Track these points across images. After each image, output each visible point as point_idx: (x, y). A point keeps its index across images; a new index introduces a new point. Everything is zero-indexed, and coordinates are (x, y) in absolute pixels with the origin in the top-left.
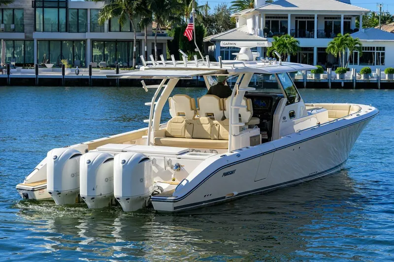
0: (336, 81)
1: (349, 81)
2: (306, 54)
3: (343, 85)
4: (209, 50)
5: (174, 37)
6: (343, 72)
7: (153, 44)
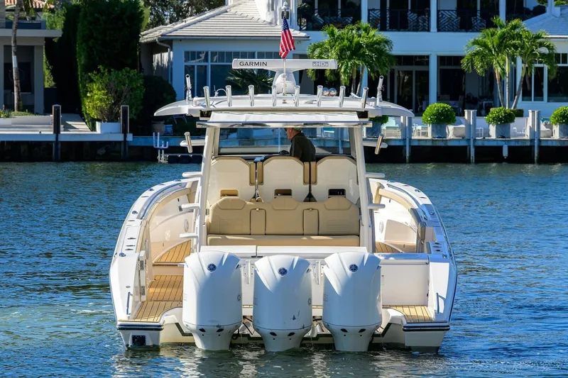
0: (486, 144)
1: (520, 144)
2: (409, 73)
3: (505, 153)
4: (155, 64)
5: (63, 30)
6: (505, 120)
7: (7, 49)
